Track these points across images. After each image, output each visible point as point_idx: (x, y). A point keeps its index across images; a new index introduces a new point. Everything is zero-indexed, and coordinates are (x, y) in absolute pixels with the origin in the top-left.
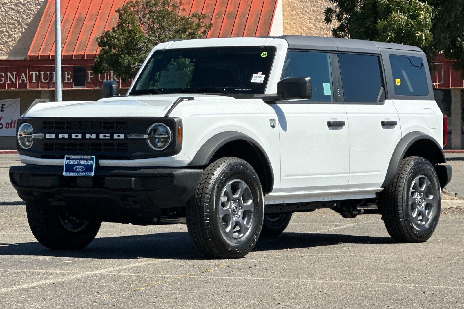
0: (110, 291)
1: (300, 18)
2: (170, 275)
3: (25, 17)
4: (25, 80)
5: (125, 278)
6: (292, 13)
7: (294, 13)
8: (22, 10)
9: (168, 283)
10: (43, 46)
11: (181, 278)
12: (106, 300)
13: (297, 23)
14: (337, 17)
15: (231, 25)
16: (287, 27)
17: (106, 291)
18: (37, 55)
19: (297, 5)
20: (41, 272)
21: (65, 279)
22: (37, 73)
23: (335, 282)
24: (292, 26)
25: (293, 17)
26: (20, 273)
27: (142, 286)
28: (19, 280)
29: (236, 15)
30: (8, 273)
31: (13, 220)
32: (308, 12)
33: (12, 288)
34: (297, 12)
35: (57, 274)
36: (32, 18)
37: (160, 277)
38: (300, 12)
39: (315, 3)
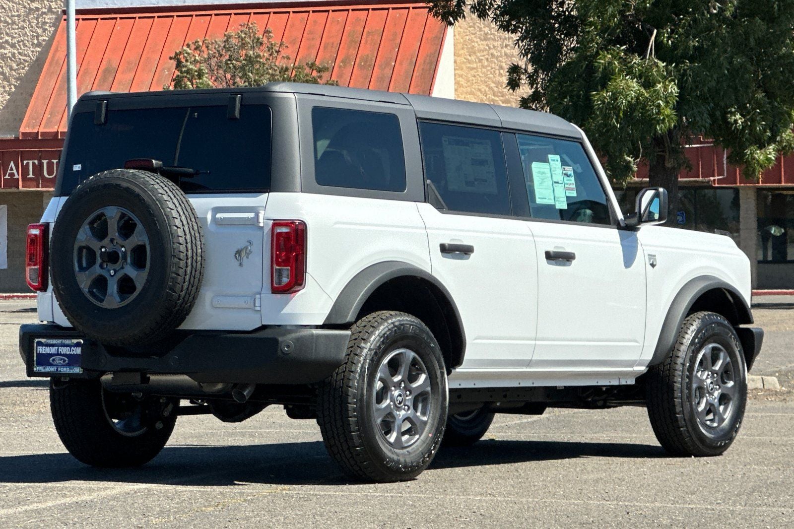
0: (161, 513)
1: (483, 67)
2: (253, 490)
3: (15, 66)
4: (16, 174)
5: (184, 495)
6: (470, 58)
7: (473, 58)
8: (10, 55)
9: (249, 501)
10: (47, 115)
11: (268, 494)
12: (156, 524)
13: (478, 75)
14: (528, 79)
15: (366, 79)
16: (461, 83)
17: (155, 513)
18: (36, 131)
19: (479, 45)
20: (58, 487)
21: (94, 496)
22: (36, 162)
23: (499, 499)
24: (469, 81)
25: (472, 66)
26: (24, 488)
27: (209, 506)
28: (25, 499)
29: (373, 63)
30: (8, 488)
31: (5, 411)
32: (497, 57)
33: (15, 509)
34: (478, 58)
35: (82, 489)
36: (26, 68)
37: (238, 493)
38: (484, 56)
39: (509, 41)
